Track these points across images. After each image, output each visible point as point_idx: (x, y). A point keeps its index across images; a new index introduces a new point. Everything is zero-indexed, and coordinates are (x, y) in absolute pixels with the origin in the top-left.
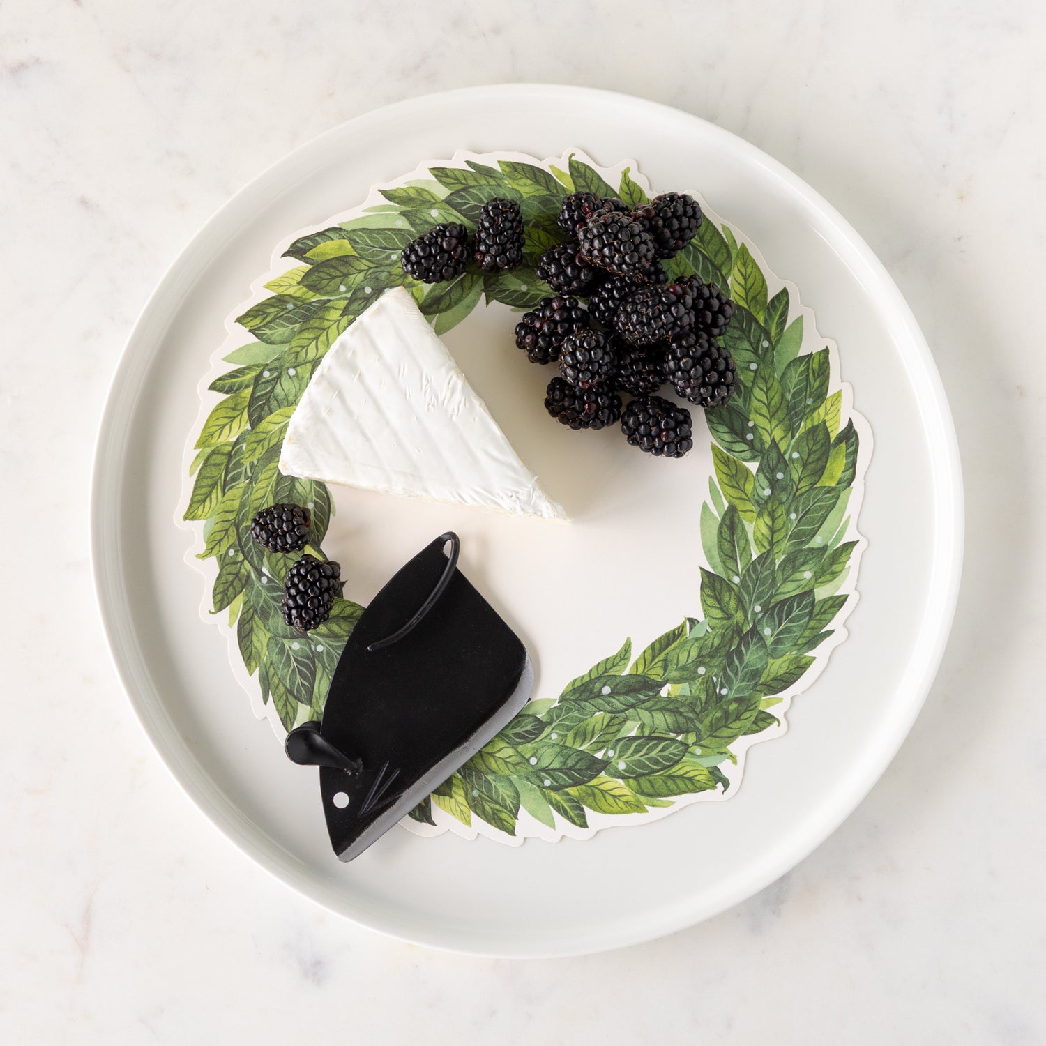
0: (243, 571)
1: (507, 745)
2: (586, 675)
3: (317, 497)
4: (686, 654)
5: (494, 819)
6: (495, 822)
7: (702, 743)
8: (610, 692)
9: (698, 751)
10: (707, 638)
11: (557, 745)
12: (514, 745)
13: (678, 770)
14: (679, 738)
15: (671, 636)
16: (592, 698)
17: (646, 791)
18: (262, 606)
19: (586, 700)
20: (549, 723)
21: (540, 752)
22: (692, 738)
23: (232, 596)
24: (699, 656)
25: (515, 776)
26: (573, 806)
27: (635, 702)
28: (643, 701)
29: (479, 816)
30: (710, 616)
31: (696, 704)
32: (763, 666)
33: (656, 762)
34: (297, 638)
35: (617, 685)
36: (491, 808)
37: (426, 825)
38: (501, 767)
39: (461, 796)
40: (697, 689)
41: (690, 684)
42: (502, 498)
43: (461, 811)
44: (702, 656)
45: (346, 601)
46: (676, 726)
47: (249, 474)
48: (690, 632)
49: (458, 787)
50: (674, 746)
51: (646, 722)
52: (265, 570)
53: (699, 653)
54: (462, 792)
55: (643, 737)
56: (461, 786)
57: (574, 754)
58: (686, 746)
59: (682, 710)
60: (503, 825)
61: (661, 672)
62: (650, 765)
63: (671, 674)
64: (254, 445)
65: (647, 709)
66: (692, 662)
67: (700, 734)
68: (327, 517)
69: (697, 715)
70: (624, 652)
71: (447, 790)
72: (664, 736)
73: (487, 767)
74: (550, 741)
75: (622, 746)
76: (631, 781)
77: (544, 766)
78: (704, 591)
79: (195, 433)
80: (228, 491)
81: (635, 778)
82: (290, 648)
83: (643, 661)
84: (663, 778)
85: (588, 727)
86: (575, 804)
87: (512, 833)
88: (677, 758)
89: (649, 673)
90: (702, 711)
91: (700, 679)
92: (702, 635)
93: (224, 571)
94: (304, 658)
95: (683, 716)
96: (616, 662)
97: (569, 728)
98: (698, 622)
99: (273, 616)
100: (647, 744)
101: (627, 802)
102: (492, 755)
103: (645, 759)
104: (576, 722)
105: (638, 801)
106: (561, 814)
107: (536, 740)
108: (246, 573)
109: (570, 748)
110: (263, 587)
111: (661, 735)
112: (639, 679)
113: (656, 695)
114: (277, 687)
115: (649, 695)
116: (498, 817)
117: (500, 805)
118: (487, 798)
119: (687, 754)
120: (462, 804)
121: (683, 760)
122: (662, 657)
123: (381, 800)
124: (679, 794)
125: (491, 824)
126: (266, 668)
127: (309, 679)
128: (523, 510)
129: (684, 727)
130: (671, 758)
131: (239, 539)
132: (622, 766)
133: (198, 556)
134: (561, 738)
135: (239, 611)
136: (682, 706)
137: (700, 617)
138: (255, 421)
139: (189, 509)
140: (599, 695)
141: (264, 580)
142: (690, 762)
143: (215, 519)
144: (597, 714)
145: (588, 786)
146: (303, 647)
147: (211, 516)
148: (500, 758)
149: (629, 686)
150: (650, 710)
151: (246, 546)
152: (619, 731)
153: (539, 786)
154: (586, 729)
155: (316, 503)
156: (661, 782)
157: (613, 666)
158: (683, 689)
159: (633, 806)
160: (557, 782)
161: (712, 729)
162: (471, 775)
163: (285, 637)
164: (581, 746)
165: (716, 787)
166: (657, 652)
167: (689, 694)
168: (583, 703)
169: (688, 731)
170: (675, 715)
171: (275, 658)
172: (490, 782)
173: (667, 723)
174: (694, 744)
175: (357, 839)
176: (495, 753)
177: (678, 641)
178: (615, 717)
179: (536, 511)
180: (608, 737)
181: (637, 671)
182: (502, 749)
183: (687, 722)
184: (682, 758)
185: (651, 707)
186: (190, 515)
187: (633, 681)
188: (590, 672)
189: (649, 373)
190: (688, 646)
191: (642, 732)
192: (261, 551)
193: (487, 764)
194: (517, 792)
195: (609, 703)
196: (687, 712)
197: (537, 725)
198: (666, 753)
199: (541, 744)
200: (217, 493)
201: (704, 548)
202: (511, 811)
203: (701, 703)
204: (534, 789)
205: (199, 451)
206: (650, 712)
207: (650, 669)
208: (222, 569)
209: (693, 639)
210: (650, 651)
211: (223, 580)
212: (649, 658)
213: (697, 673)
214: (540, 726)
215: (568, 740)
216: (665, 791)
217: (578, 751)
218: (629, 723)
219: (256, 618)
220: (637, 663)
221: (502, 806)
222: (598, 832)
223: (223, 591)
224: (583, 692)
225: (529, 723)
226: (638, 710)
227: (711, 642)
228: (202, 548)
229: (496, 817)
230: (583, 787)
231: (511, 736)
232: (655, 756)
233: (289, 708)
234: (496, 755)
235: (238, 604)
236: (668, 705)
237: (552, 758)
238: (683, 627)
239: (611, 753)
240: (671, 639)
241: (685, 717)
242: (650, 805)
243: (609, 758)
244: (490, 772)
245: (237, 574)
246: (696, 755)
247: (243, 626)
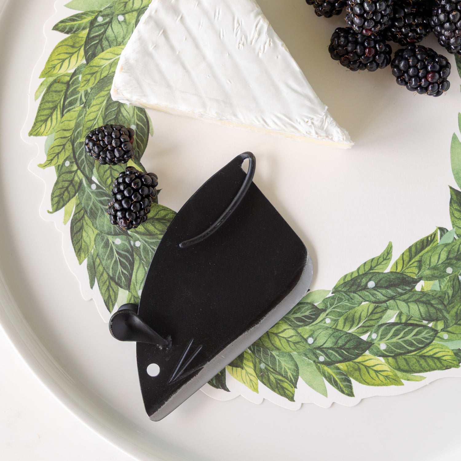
0: (76, 179)
1: (289, 327)
2: (355, 271)
3: (139, 120)
4: (437, 257)
5: (277, 387)
6: (278, 390)
7: (449, 329)
8: (374, 285)
9: (445, 336)
10: (454, 244)
11: (330, 328)
12: (295, 327)
13: (429, 351)
14: (430, 325)
15: (425, 241)
16: (359, 290)
17: (402, 367)
18: (91, 208)
19: (355, 292)
20: (324, 310)
21: (316, 334)
22: (440, 325)
23: (67, 199)
24: (448, 258)
25: (295, 353)
26: (342, 378)
27: (395, 294)
28: (401, 294)
29: (265, 385)
30: (457, 227)
31: (445, 297)
33: (411, 344)
34: (119, 235)
35: (379, 281)
36: (275, 378)
37: (221, 391)
38: (284, 344)
39: (252, 368)
40: (446, 285)
41: (439, 281)
42: (300, 123)
43: (251, 380)
44: (450, 259)
45: (160, 205)
46: (428, 315)
47: (84, 100)
48: (440, 238)
49: (248, 360)
50: (426, 331)
51: (403, 312)
52: (94, 179)
53: (448, 256)
54: (251, 365)
55: (400, 323)
56: (251, 359)
57: (344, 336)
58: (436, 332)
59: (433, 302)
60: (285, 392)
61: (416, 271)
62: (406, 346)
63: (424, 273)
64: (89, 77)
65: (404, 301)
66: (442, 263)
67: (447, 322)
68: (146, 137)
69: (445, 306)
70: (386, 253)
71: (239, 363)
72: (418, 323)
73: (273, 344)
74: (325, 325)
75: (384, 330)
76: (390, 359)
77: (319, 345)
78: (452, 206)
79: (40, 64)
80: (66, 113)
81: (393, 357)
82: (113, 243)
83: (402, 261)
84: (416, 357)
85: (356, 314)
86: (343, 377)
87: (292, 399)
88: (428, 341)
89: (407, 271)
90: (449, 303)
91: (448, 277)
92: (450, 241)
93: (61, 178)
94: (125, 251)
95: (434, 307)
96: (380, 261)
97: (340, 314)
98: (447, 231)
99: (100, 216)
100: (404, 329)
101: (386, 376)
102: (276, 334)
103: (402, 341)
104: (346, 310)
105: (396, 375)
106: (332, 385)
107: (313, 324)
108: (79, 181)
109: (341, 331)
110: (92, 192)
111: (415, 322)
112: (399, 276)
113: (412, 289)
114: (102, 275)
115: (406, 289)
116: (281, 386)
117: (282, 376)
118: (272, 370)
119: (436, 338)
120: (251, 375)
121: (433, 343)
122: (417, 258)
123: (185, 371)
124: (429, 371)
125: (274, 391)
126: (93, 259)
127: (128, 269)
128: (317, 133)
129: (434, 317)
130: (423, 341)
131: (74, 152)
132: (383, 347)
133: (40, 165)
134: (333, 322)
135: (72, 212)
136: (433, 299)
137: (449, 226)
138: (90, 57)
139: (33, 127)
140: (365, 288)
141: (94, 187)
142: (439, 345)
143: (54, 135)
144: (363, 303)
145: (355, 363)
146: (124, 242)
147: (52, 133)
148: (283, 337)
149: (390, 281)
150: (406, 301)
151: (79, 159)
152: (381, 318)
153: (314, 361)
154: (354, 315)
155: (137, 125)
156: (415, 360)
157: (377, 265)
158: (434, 285)
159: (391, 380)
160: (329, 358)
161: (457, 319)
162: (259, 351)
163: (109, 234)
164: (349, 329)
165: (460, 366)
166: (413, 254)
167: (438, 289)
168: (352, 295)
169: (437, 320)
170: (427, 307)
171: (101, 250)
172: (274, 357)
173: (420, 312)
174: (442, 330)
175: (166, 403)
176: (280, 333)
177: (431, 245)
178: (378, 307)
179: (328, 135)
180: (372, 323)
181: (397, 269)
182: (285, 330)
183: (437, 312)
184: (432, 342)
185: (408, 299)
186: (34, 132)
187: (393, 277)
188: (359, 269)
189: (417, 25)
190: (439, 250)
191: (400, 319)
192: (91, 163)
193: (273, 342)
194: (296, 366)
195: (373, 295)
196: (437, 304)
197: (314, 311)
198: (419, 337)
199: (317, 327)
200: (57, 114)
201: (453, 170)
202: (291, 381)
203: (449, 297)
204: (311, 364)
205: (43, 80)
206: (407, 303)
207: (407, 268)
208: (59, 177)
209: (443, 244)
210: (408, 253)
211: (60, 186)
212: (406, 259)
213: (445, 272)
214: (317, 312)
215: (339, 324)
216: (418, 368)
217: (347, 333)
218: (389, 312)
219: (86, 217)
220: (397, 263)
221: (284, 377)
222: (362, 400)
223: (60, 195)
224: (353, 285)
225: (308, 309)
226: (397, 301)
227: (458, 247)
228: (44, 159)
229: (279, 386)
230: (351, 363)
231: (293, 320)
232: (410, 339)
233: (111, 292)
234: (280, 335)
235: (71, 206)
236: (421, 298)
237: (326, 339)
238: (435, 234)
239: (374, 336)
240: (425, 244)
241: (435, 308)
242: (405, 379)
243: (373, 340)
244: (274, 348)
245: (71, 181)
246: (443, 339)
247: (75, 224)
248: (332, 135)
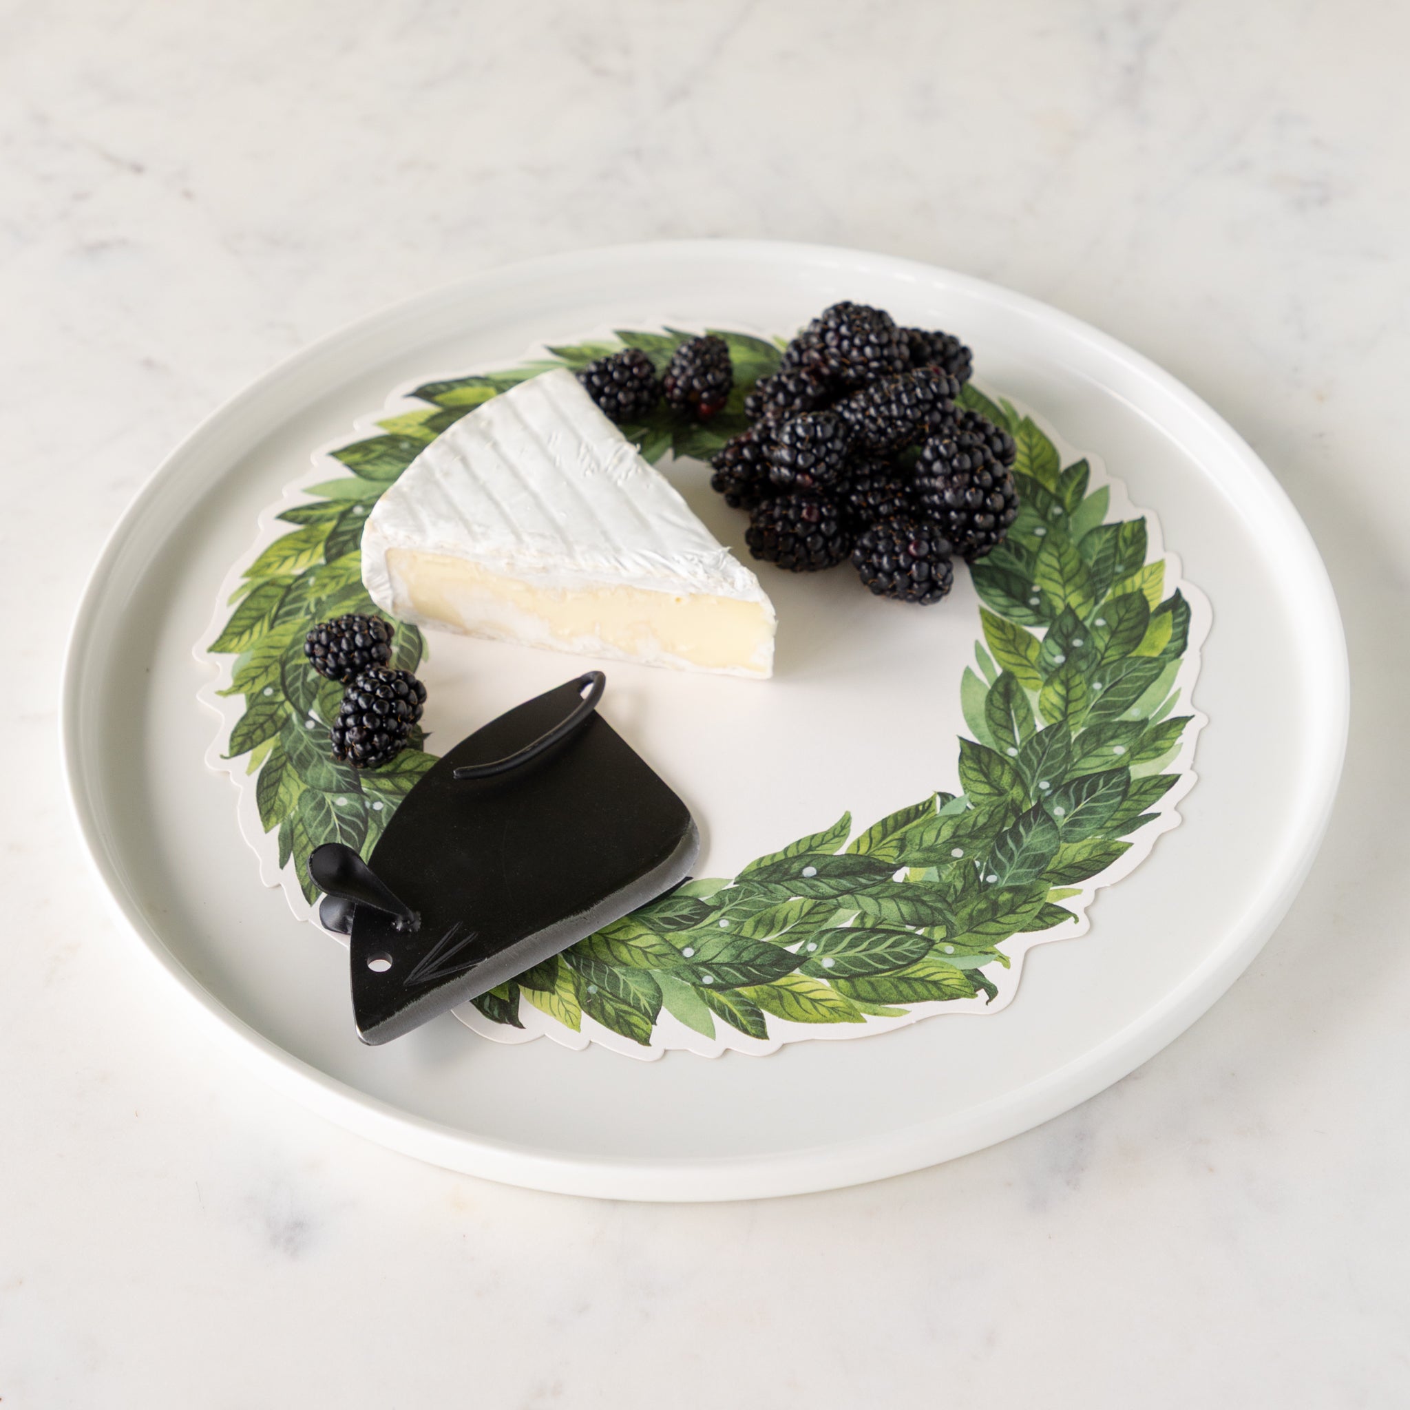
0: (281, 712)
1: (649, 932)
2: (779, 853)
3: (404, 641)
4: (934, 833)
5: (618, 1022)
6: (620, 1027)
7: (956, 939)
8: (815, 873)
9: (949, 949)
10: (966, 815)
11: (728, 934)
12: (660, 932)
13: (917, 971)
14: (920, 932)
15: (913, 812)
16: (786, 880)
17: (863, 994)
18: (301, 754)
19: (778, 882)
20: (719, 908)
21: (699, 943)
22: (939, 933)
23: (259, 740)
24: (954, 835)
25: (658, 970)
26: (746, 1011)
27: (853, 886)
28: (866, 887)
29: (594, 1018)
30: (973, 792)
31: (948, 892)
32: (1051, 851)
33: (883, 960)
34: (345, 792)
35: (825, 867)
36: (615, 1009)
37: (508, 1028)
38: (636, 957)
39: (570, 992)
40: (950, 874)
41: (939, 869)
42: (678, 562)
43: (567, 1011)
44: (959, 836)
45: (428, 755)
46: (916, 917)
47: (313, 609)
48: (941, 808)
49: (565, 980)
50: (911, 941)
51: (869, 911)
52: (313, 714)
53: (954, 833)
54: (571, 987)
55: (863, 929)
56: (570, 979)
57: (754, 946)
58: (931, 943)
59: (925, 898)
60: (632, 1031)
61: (895, 853)
62: (873, 963)
63: (910, 856)
64: (326, 581)
65: (871, 896)
66: (944, 843)
67: (953, 929)
68: (415, 663)
69: (950, 905)
70: (839, 829)
71: (548, 984)
72: (895, 928)
73: (615, 957)
74: (718, 929)
75: (830, 939)
76: (841, 982)
77: (705, 959)
78: (963, 763)
79: (248, 559)
80: (280, 624)
81: (846, 979)
82: (333, 803)
83: (868, 839)
84: (892, 980)
85: (777, 915)
86: (749, 1008)
87: (645, 1041)
88: (915, 956)
89: (877, 853)
90: (956, 901)
91: (955, 863)
92: (960, 811)
93: (253, 711)
94: (353, 816)
95: (928, 906)
96: (826, 839)
97: (748, 915)
98: (954, 797)
99: (315, 766)
100: (869, 938)
101: (832, 1008)
102: (624, 942)
103: (865, 955)
104: (759, 907)
105: (851, 1007)
106: (727, 1020)
107: (695, 927)
108: (284, 716)
109: (748, 938)
110: (307, 732)
111: (892, 928)
112: (862, 859)
113: (886, 880)
114: (304, 848)
115: (875, 880)
116: (625, 1021)
117: (629, 1005)
118: (610, 996)
119: (931, 952)
120: (569, 1003)
121: (924, 959)
122: (898, 835)
123: (441, 967)
124: (917, 1001)
125: (612, 1028)
126: (291, 825)
127: (355, 841)
129: (929, 919)
130: (905, 955)
131: (283, 676)
132: (827, 963)
133: (220, 693)
134: (733, 926)
135: (265, 757)
136: (926, 894)
137: (956, 789)
138: (332, 557)
139: (217, 642)
140: (798, 876)
141: (310, 725)
142: (936, 962)
143: (253, 653)
144: (793, 899)
145: (773, 987)
146: (353, 803)
147: (248, 650)
148: (636, 947)
149: (846, 868)
150: (876, 897)
151: (292, 684)
152: (826, 920)
153: (694, 984)
154: (774, 916)
155: (402, 648)
156: (889, 985)
157: (821, 844)
158: (928, 873)
159: (841, 1013)
160: (723, 979)
161: (971, 923)
162: (587, 966)
163: (328, 790)
164: (765, 936)
165: (977, 995)
166: (890, 829)
167: (937, 879)
168: (772, 886)
169: (933, 924)
170: (914, 905)
171: (308, 813)
172: (616, 977)
173: (901, 913)
174: (943, 940)
175: (397, 1014)
176: (629, 940)
177: (923, 818)
178: (820, 904)
180: (807, 927)
181: (858, 850)
182: (641, 935)
183: (933, 913)
184: (923, 957)
185: (878, 894)
186: (219, 647)
187: (850, 861)
188: (786, 850)
190: (937, 824)
191: (862, 922)
192: (311, 693)
193: (615, 953)
194: (658, 990)
195: (812, 887)
196: (934, 901)
197: (699, 909)
198: (898, 949)
199: (703, 932)
200: (262, 628)
201: (966, 715)
202: (646, 1013)
203: (956, 891)
204: (687, 987)
205: (246, 580)
206: (876, 899)
207: (879, 849)
208: (250, 708)
209: (946, 816)
210: (880, 828)
211: (250, 721)
212: (877, 835)
213: (950, 855)
214: (704, 911)
215: (744, 929)
216: (894, 996)
217: (759, 942)
218: (841, 912)
219: (289, 766)
220: (858, 842)
221: (633, 1007)
222: (784, 1045)
223: (247, 734)
224: (774, 872)
225: (686, 906)
226: (858, 896)
227: (973, 820)
228: (229, 683)
229: (621, 1020)
230: (765, 987)
231: (657, 921)
232: (880, 953)
234: (631, 943)
235: (266, 750)
236: (903, 891)
237: (718, 950)
238: (931, 802)
239: (811, 947)
240: (912, 815)
241: (930, 907)
242: (869, 1013)
243: (808, 953)
244: (618, 963)
245: (271, 717)
246: (946, 954)
247: (268, 775)
248: (733, 577)
